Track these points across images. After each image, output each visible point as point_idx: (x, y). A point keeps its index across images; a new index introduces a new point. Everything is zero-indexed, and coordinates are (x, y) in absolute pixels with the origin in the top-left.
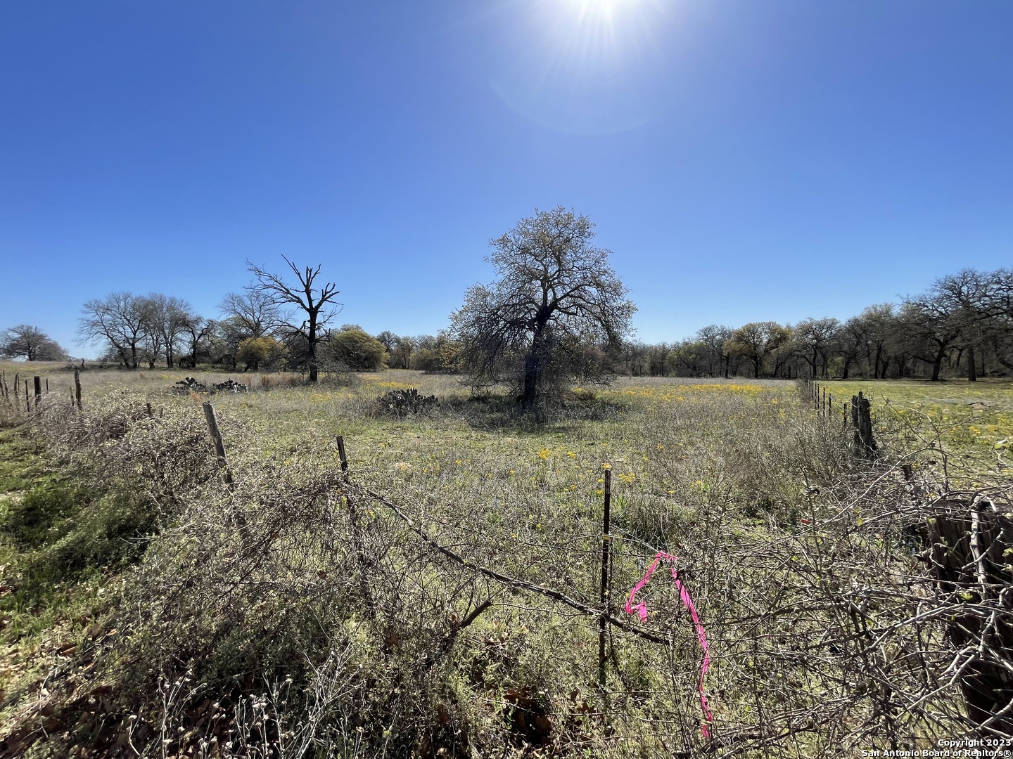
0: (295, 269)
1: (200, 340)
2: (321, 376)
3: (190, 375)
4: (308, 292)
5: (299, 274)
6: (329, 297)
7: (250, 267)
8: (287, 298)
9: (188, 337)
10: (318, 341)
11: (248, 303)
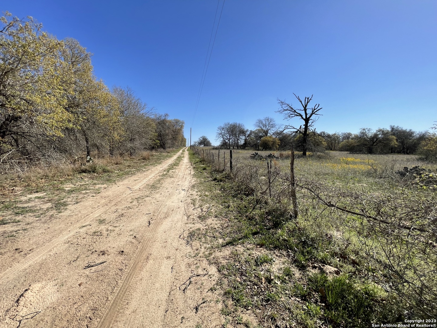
0: (299, 99)
1: (247, 139)
2: (307, 153)
3: (256, 152)
4: (305, 110)
5: (301, 102)
6: (316, 111)
7: (279, 102)
8: (295, 114)
9: (244, 138)
10: (308, 135)
11: (264, 122)
